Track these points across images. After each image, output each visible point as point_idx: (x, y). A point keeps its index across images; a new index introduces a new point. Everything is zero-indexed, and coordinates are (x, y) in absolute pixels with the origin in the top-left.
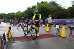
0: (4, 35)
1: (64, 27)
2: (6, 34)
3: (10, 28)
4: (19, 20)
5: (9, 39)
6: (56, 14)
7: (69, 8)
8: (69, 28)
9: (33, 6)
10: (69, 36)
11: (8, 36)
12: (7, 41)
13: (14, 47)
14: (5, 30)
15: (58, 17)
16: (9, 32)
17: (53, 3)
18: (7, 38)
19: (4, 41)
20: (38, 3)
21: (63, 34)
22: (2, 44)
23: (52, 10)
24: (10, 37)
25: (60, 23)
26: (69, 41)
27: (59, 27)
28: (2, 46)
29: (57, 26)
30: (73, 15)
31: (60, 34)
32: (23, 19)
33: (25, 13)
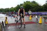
0: (3, 22)
1: (40, 17)
2: (4, 21)
3: (6, 18)
4: (12, 13)
5: (6, 24)
6: (35, 9)
7: (44, 5)
8: (44, 18)
9: (21, 4)
10: (44, 23)
11: (5, 23)
12: (5, 26)
13: (9, 30)
14: (3, 19)
15: (37, 11)
16: (6, 20)
17: (34, 2)
18: (4, 24)
19: (3, 26)
20: (24, 2)
21: (40, 22)
22: (1, 28)
23: (33, 6)
24: (6, 23)
25: (38, 15)
26: (44, 26)
27: (38, 17)
28: (1, 29)
29: (36, 17)
30: (46, 10)
31: (38, 22)
32: (14, 12)
33: (16, 8)
